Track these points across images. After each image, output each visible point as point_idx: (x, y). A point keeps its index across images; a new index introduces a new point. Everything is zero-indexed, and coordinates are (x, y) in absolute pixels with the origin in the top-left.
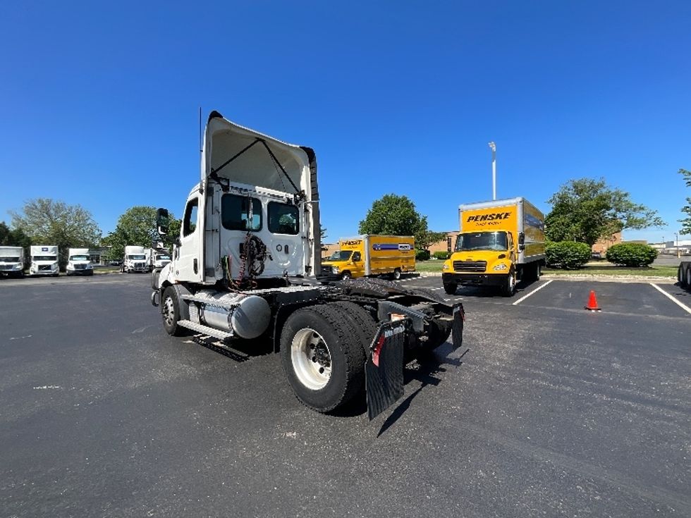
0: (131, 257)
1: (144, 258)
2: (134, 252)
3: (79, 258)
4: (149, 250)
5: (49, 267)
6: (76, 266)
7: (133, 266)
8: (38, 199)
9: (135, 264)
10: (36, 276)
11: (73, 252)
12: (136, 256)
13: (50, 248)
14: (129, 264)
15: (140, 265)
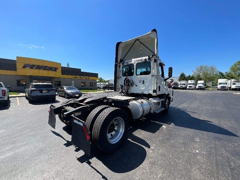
0: (220, 84)
1: (227, 83)
2: (222, 81)
3: (200, 84)
4: (230, 80)
5: (191, 87)
6: (199, 87)
7: (220, 87)
8: (199, 66)
9: (221, 86)
10: (188, 89)
11: (199, 82)
12: (223, 83)
13: (193, 81)
14: (219, 86)
15: (223, 87)
